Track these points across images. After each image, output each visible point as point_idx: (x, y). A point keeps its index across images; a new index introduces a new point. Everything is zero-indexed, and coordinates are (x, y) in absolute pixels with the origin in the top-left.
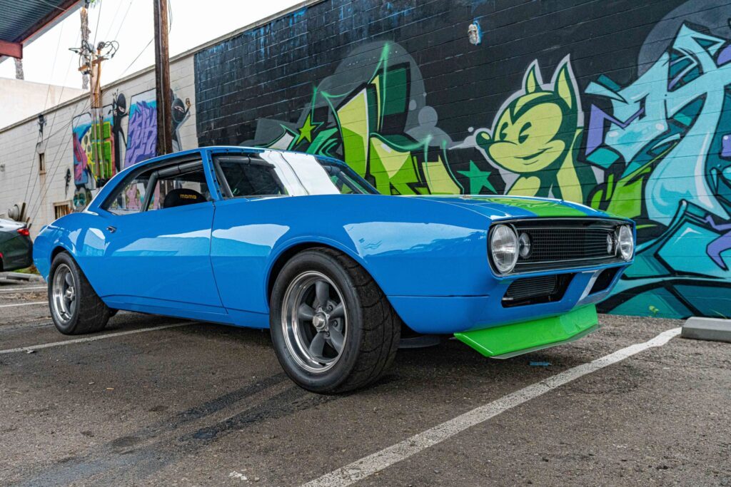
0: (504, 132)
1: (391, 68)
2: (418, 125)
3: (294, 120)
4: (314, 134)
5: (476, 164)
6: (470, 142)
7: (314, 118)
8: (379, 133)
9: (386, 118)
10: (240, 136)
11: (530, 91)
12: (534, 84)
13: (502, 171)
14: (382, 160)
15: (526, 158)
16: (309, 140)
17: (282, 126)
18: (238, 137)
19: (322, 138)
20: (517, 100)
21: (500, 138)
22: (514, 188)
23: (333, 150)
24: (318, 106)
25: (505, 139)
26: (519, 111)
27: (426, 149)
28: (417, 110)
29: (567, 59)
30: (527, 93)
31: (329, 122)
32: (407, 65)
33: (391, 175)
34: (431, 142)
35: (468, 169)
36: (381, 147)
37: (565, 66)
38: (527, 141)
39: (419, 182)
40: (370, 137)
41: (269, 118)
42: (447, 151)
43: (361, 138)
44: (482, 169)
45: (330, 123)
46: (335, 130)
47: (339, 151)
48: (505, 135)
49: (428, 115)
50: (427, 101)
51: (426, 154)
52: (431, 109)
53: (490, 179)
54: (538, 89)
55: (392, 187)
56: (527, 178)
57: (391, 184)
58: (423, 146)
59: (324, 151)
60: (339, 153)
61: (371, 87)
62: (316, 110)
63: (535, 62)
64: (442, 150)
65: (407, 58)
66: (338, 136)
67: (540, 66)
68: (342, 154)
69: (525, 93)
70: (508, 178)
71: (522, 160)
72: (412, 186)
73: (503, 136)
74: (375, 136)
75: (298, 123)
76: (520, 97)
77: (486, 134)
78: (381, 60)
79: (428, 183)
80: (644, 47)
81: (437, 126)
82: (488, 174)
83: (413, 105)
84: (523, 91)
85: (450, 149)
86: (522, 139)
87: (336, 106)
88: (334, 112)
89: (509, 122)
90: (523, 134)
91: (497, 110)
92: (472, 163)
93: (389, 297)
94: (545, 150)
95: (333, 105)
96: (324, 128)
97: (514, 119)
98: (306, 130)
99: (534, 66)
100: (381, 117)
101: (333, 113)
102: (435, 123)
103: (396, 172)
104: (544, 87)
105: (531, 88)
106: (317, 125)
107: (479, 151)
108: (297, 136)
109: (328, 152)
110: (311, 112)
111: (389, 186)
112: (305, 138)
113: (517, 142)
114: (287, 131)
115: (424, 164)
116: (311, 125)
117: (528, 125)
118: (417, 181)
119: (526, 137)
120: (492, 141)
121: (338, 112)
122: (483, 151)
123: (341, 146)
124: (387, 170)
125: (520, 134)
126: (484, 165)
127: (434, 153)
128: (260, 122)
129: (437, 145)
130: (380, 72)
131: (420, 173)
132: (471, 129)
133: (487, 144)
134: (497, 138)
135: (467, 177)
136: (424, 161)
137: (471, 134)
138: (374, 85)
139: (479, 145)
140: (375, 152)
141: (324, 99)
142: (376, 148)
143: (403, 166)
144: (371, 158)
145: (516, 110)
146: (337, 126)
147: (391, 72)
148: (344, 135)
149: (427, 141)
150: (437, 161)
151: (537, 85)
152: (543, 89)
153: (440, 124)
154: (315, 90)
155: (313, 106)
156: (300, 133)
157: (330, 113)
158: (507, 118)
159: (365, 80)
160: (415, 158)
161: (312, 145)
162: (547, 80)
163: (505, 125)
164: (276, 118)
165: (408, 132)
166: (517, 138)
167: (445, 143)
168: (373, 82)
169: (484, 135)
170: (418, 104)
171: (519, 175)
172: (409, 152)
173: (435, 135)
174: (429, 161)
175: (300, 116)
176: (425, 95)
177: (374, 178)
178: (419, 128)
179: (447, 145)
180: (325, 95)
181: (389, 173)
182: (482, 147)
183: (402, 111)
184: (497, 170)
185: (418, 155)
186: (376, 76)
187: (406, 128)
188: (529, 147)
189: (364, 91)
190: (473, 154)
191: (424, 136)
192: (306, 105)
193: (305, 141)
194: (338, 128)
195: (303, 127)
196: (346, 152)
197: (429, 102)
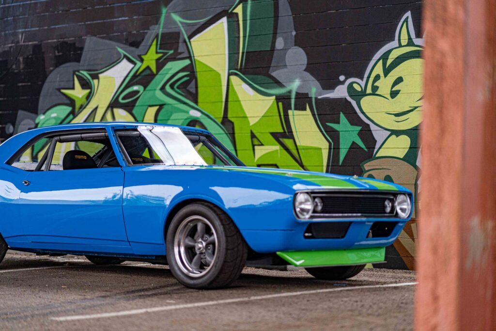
0: (376, 84)
2: (285, 66)
3: (135, 44)
4: (160, 64)
5: (346, 117)
6: (340, 92)
7: (161, 44)
8: (240, 70)
9: (249, 55)
10: (60, 56)
11: (403, 44)
12: (407, 37)
13: (373, 127)
14: (242, 103)
15: (397, 115)
16: (154, 69)
17: (120, 50)
18: (57, 57)
19: (170, 69)
20: (389, 52)
21: (372, 90)
22: (384, 146)
23: (184, 87)
24: (166, 31)
25: (377, 93)
26: (392, 63)
27: (293, 96)
28: (285, 50)
30: (400, 46)
31: (180, 51)
33: (252, 122)
34: (300, 87)
35: (338, 122)
36: (242, 89)
38: (398, 96)
39: (285, 132)
40: (229, 75)
42: (316, 99)
43: (219, 75)
44: (352, 124)
45: (181, 53)
46: (187, 62)
47: (191, 88)
48: (377, 88)
49: (297, 57)
50: (296, 41)
51: (293, 101)
52: (300, 51)
53: (360, 134)
54: (410, 43)
55: (253, 136)
56: (397, 136)
57: (252, 133)
58: (290, 92)
59: (172, 86)
60: (191, 90)
61: (233, 17)
62: (163, 34)
63: (409, 14)
64: (311, 98)
66: (191, 70)
67: (413, 19)
68: (194, 92)
69: (398, 46)
70: (379, 135)
71: (393, 116)
72: (276, 136)
73: (375, 89)
74: (236, 74)
75: (141, 47)
76: (393, 49)
77: (358, 84)
79: (295, 134)
81: (306, 70)
82: (359, 128)
83: (280, 43)
84: (395, 43)
85: (319, 97)
86: (394, 94)
87: (190, 33)
88: (187, 40)
89: (382, 75)
90: (395, 89)
91: (370, 60)
92: (342, 116)
93: (242, 231)
94: (416, 108)
95: (186, 32)
96: (173, 58)
97: (387, 71)
98: (151, 58)
99: (408, 18)
100: (243, 53)
101: (185, 41)
102: (304, 67)
103: (259, 119)
104: (417, 41)
105: (404, 42)
106: (165, 54)
107: (350, 103)
108: (139, 64)
109: (178, 87)
110: (157, 36)
111: (250, 134)
112: (148, 68)
113: (389, 96)
114: (125, 56)
115: (290, 112)
116: (157, 53)
117: (399, 80)
118: (282, 131)
119: (397, 92)
120: (363, 94)
121: (192, 40)
122: (354, 103)
123: (194, 81)
124: (248, 115)
125: (392, 88)
126: (354, 119)
127: (302, 101)
128: (90, 42)
129: (306, 92)
131: (285, 121)
132: (342, 78)
133: (359, 96)
134: (369, 91)
135: (337, 131)
136: (291, 109)
137: (343, 83)
138: (237, 15)
139: (351, 96)
140: (235, 93)
141: (174, 23)
142: (237, 88)
143: (267, 112)
144: (230, 99)
145: (389, 62)
146: (190, 57)
148: (198, 69)
149: (295, 86)
150: (305, 109)
151: (410, 39)
152: (416, 43)
153: (311, 68)
154: (164, 11)
155: (160, 31)
156: (142, 60)
157: (181, 40)
158: (379, 70)
160: (280, 104)
161: (157, 77)
162: (419, 35)
163: (378, 77)
164: (110, 39)
165: (274, 74)
166: (389, 93)
167: (314, 90)
168: (235, 11)
169: (355, 86)
170: (285, 44)
171: (389, 133)
172: (274, 97)
173: (304, 80)
174: (296, 109)
175: (143, 40)
176: (294, 33)
177: (232, 123)
178: (286, 70)
179: (315, 93)
180: (176, 18)
181: (250, 119)
182: (353, 99)
183: (268, 48)
184: (368, 125)
185: (283, 100)
186: (239, 4)
187: (271, 69)
188: (402, 103)
189: (224, 20)
190: (343, 106)
191: (292, 81)
192: (151, 27)
193: (148, 72)
194: (191, 60)
195: (146, 54)
196: (200, 90)
197: (298, 42)
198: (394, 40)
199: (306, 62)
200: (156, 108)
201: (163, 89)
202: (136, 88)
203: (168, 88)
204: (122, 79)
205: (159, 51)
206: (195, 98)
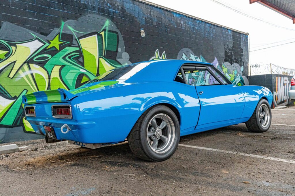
1: (109, 31)
2: (122, 58)
3: (45, 34)
4: (62, 47)
7: (62, 38)
8: (104, 56)
9: (108, 51)
12: (157, 56)
14: (105, 69)
16: (58, 48)
17: (33, 34)
19: (68, 50)
20: (153, 59)
23: (77, 59)
24: (64, 32)
28: (122, 52)
29: (164, 52)
30: (156, 58)
31: (73, 43)
32: (117, 33)
36: (105, 63)
37: (164, 54)
40: (99, 58)
41: (19, 25)
43: (94, 57)
46: (78, 49)
47: (81, 60)
49: (126, 56)
52: (127, 54)
54: (158, 58)
59: (70, 58)
60: (81, 61)
61: (99, 35)
62: (63, 34)
63: (158, 50)
65: (117, 30)
66: (80, 52)
67: (159, 52)
74: (102, 58)
75: (47, 36)
78: (105, 25)
80: (178, 55)
81: (129, 60)
83: (119, 50)
87: (79, 37)
95: (76, 35)
96: (70, 45)
98: (55, 43)
99: (157, 51)
100: (105, 50)
101: (76, 39)
102: (129, 59)
104: (160, 58)
105: (157, 57)
106: (65, 43)
108: (47, 44)
109: (73, 59)
110: (59, 34)
112: (54, 47)
114: (37, 39)
116: (59, 41)
121: (80, 40)
123: (82, 57)
130: (104, 30)
138: (101, 35)
140: (102, 65)
141: (70, 30)
142: (103, 63)
144: (100, 67)
146: (79, 47)
147: (110, 33)
148: (84, 52)
151: (158, 57)
154: (63, 23)
155: (61, 32)
156: (50, 43)
157: (74, 38)
159: (97, 31)
161: (60, 52)
162: (161, 56)
164: (25, 27)
165: (118, 60)
168: (101, 33)
173: (129, 64)
175: (50, 33)
176: (125, 47)
180: (71, 29)
183: (115, 50)
186: (102, 31)
187: (117, 58)
189: (96, 36)
191: (124, 63)
192: (55, 29)
193: (54, 49)
194: (80, 48)
195: (53, 40)
196: (85, 61)
197: (126, 50)
198: (154, 56)
199: (129, 58)
200: (60, 66)
201: (64, 58)
202: (46, 55)
203: (67, 58)
204: (36, 50)
205: (60, 40)
206: (83, 64)
